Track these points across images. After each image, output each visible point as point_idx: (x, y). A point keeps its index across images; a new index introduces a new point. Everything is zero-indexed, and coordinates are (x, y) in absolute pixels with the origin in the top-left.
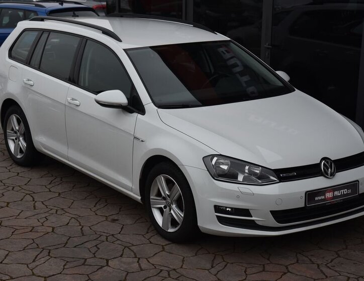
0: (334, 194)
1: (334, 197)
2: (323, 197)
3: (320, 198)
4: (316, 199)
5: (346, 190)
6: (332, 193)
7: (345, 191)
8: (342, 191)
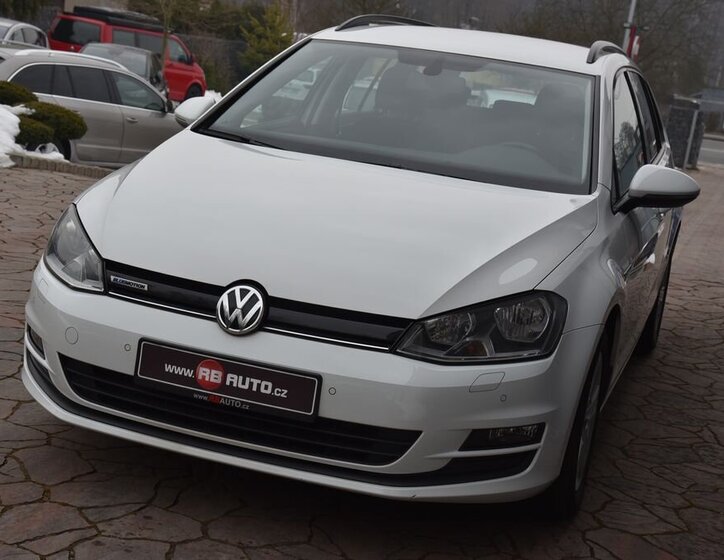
0: (224, 378)
1: (223, 387)
2: (189, 373)
3: (179, 371)
4: (168, 368)
5: (270, 385)
6: (220, 373)
7: (266, 387)
8: (256, 382)
